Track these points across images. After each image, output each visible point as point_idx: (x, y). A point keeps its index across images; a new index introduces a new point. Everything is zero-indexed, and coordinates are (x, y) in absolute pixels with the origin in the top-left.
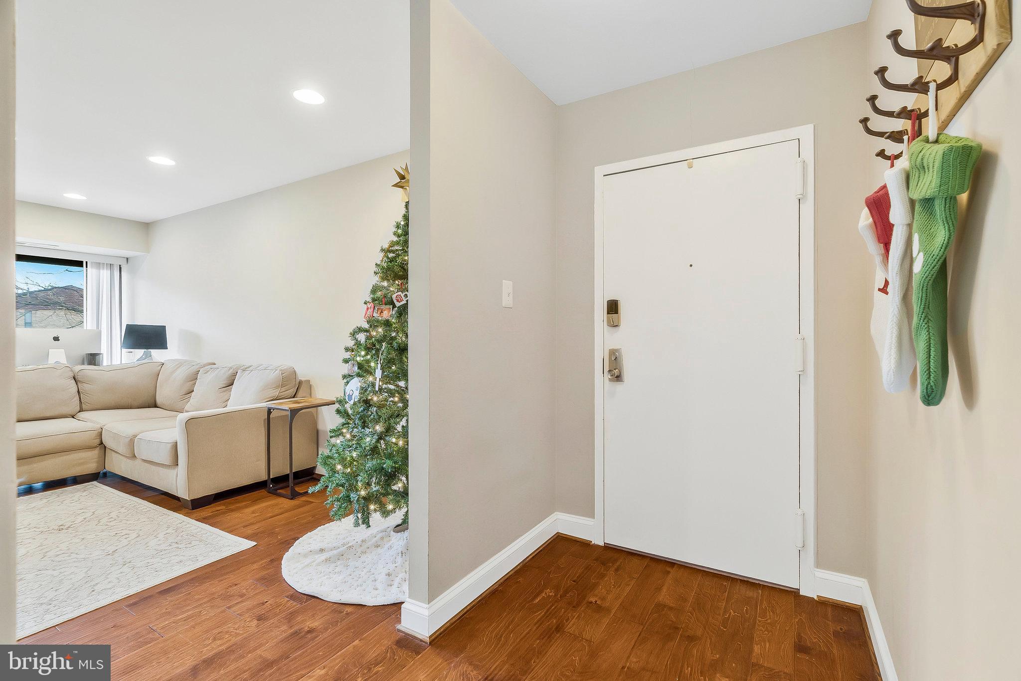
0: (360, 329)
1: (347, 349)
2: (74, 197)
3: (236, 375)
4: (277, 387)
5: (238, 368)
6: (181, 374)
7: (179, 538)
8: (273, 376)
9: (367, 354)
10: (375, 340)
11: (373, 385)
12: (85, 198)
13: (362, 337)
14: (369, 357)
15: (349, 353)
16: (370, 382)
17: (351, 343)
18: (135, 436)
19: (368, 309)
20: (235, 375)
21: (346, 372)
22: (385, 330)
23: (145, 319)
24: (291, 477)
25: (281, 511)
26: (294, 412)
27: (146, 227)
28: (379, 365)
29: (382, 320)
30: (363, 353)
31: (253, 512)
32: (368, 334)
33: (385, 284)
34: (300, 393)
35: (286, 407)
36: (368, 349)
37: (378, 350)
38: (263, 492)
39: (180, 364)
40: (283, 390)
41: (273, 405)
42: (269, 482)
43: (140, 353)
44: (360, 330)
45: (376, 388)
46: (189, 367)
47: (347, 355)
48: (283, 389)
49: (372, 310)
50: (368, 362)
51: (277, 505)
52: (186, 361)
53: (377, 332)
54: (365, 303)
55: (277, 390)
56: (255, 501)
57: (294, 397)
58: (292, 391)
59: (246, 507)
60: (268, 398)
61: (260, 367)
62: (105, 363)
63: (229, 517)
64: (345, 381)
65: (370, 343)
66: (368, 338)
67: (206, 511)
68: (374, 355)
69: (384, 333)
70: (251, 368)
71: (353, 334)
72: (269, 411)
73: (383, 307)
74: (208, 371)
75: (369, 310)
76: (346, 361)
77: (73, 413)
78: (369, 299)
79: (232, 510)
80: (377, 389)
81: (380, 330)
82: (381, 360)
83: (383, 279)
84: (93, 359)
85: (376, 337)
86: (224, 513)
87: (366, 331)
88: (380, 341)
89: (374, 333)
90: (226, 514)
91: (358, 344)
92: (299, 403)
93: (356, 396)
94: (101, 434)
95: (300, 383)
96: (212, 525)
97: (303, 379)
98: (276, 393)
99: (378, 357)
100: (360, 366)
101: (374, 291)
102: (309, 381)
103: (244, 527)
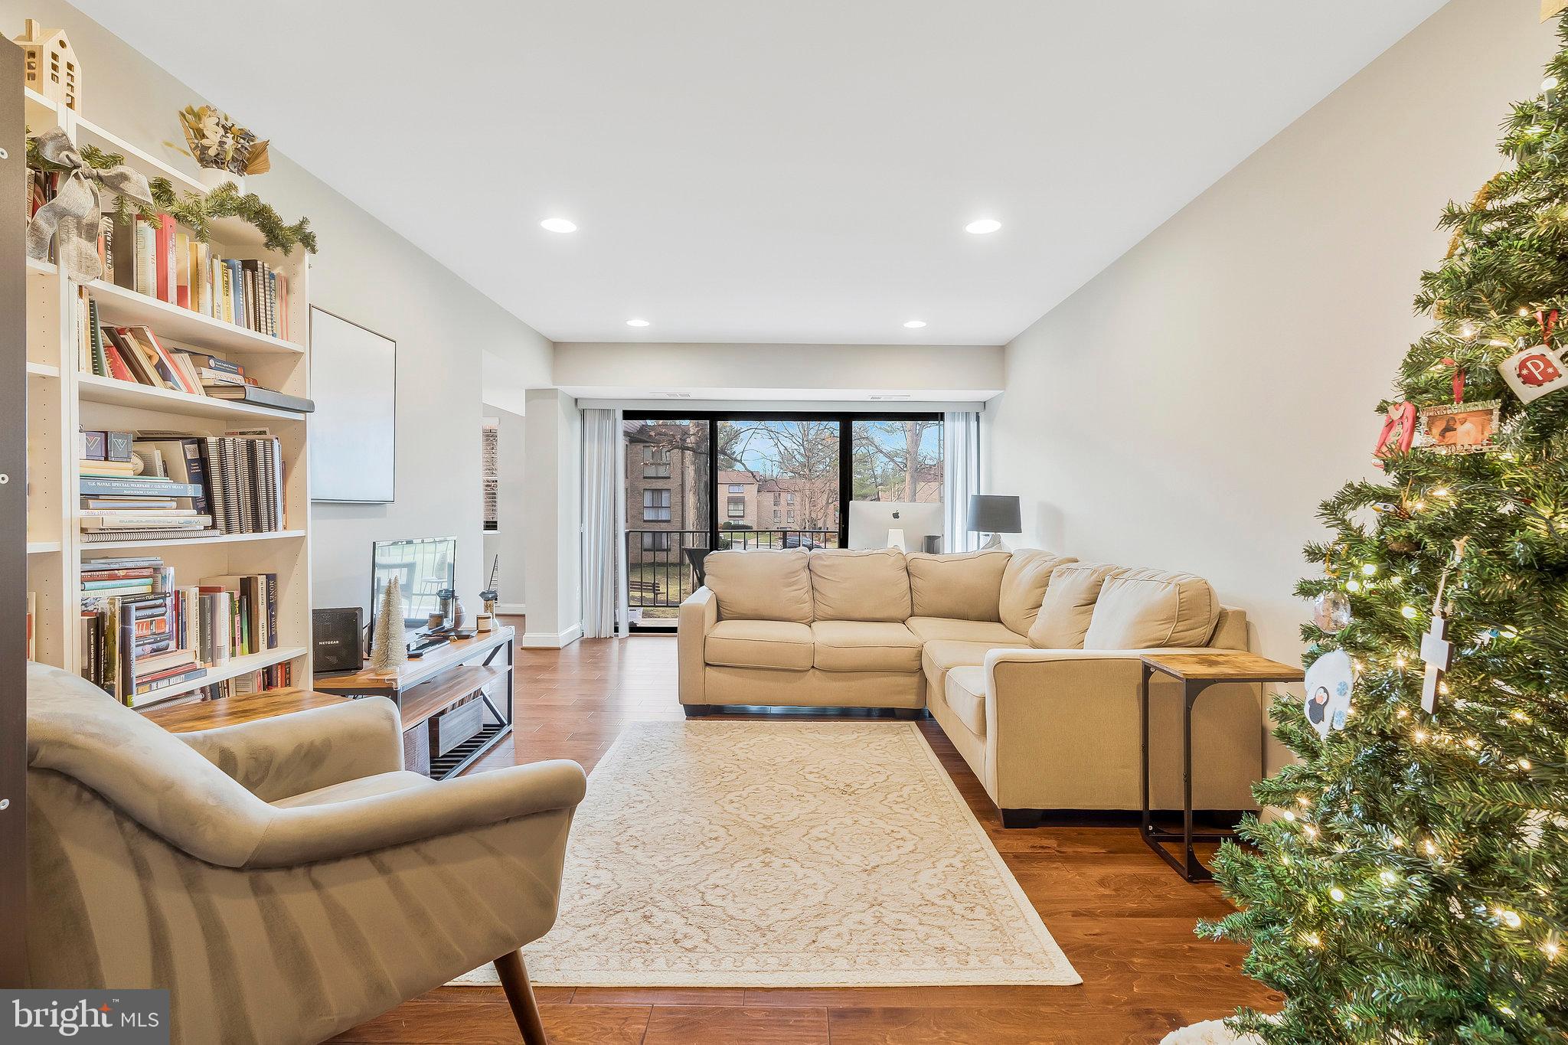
0: (1358, 492)
1: (1314, 554)
2: (914, 326)
3: (1101, 585)
4: (1168, 620)
5: (1105, 573)
6: (1029, 573)
7: (962, 886)
8: (1160, 594)
9: (1385, 574)
10: (1420, 527)
11: (1411, 687)
12: (924, 324)
13: (1367, 518)
14: (1397, 581)
15: (1320, 565)
16: (1395, 672)
17: (1328, 536)
18: (947, 669)
19: (1390, 425)
20: (1098, 585)
21: (1309, 620)
22: (1467, 492)
23: (1001, 488)
24: (1187, 820)
25: (1159, 905)
26: (1195, 686)
27: (1000, 353)
28: (1438, 623)
29: (1448, 458)
30: (1370, 569)
31: (1102, 882)
32: (1391, 508)
33: (1468, 330)
34: (1222, 638)
35: (1177, 669)
36: (1390, 558)
37: (1432, 565)
38: (1133, 836)
39: (1031, 556)
40: (1181, 628)
41: (1156, 659)
42: (1146, 816)
43: (985, 538)
44: (1360, 495)
45: (1423, 701)
46: (1040, 563)
47: (1318, 571)
48: (1181, 626)
49: (1408, 424)
50: (1392, 599)
51: (1154, 882)
52: (1040, 553)
53: (1429, 499)
54: (1382, 409)
55: (1167, 626)
56: (1114, 854)
57: (1208, 645)
58: (1204, 632)
59: (1095, 860)
60: (1150, 641)
61: (1143, 574)
62: (947, 550)
63: (1055, 873)
64: (1311, 646)
65: (1396, 539)
66: (1387, 521)
67: (1023, 841)
68: (1415, 579)
69: (1459, 504)
70: (1125, 576)
71: (1332, 510)
72: (1147, 671)
73: (1457, 408)
74: (1064, 573)
75: (1398, 429)
76: (1308, 590)
77: (904, 617)
78: (1395, 395)
79: (1066, 859)
80: (1427, 704)
81: (1442, 492)
82: (1444, 602)
83: (1453, 313)
84: (931, 544)
85: (1424, 519)
86: (1050, 858)
87: (1385, 497)
88: (1444, 533)
89: (1417, 505)
90: (1054, 862)
91: (1354, 538)
92: (1212, 663)
93: (1340, 711)
94: (920, 654)
95: (1222, 616)
96: (1022, 879)
97: (1230, 608)
98: (1167, 632)
99: (1433, 588)
100: (1360, 608)
101: (1415, 364)
102: (1242, 615)
103: (1076, 914)
